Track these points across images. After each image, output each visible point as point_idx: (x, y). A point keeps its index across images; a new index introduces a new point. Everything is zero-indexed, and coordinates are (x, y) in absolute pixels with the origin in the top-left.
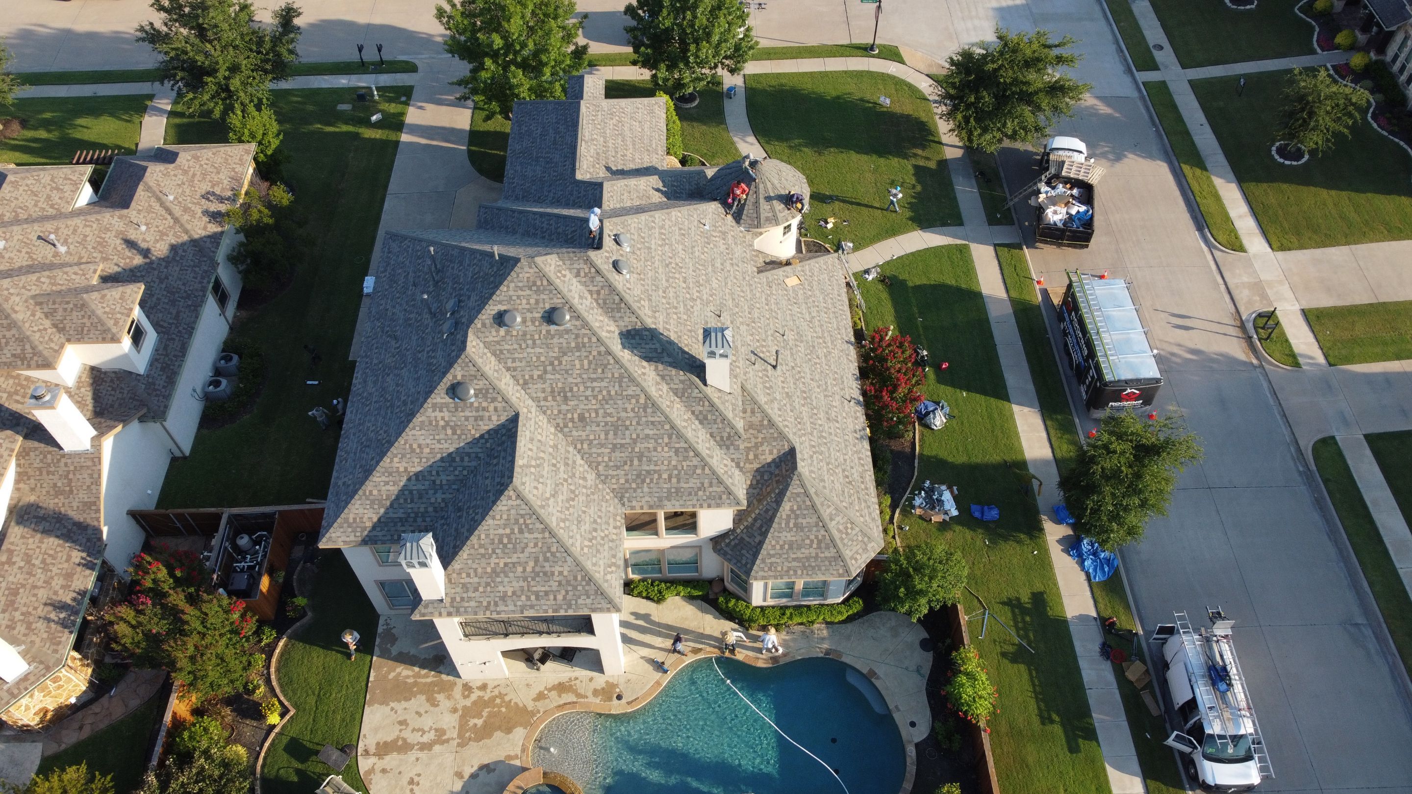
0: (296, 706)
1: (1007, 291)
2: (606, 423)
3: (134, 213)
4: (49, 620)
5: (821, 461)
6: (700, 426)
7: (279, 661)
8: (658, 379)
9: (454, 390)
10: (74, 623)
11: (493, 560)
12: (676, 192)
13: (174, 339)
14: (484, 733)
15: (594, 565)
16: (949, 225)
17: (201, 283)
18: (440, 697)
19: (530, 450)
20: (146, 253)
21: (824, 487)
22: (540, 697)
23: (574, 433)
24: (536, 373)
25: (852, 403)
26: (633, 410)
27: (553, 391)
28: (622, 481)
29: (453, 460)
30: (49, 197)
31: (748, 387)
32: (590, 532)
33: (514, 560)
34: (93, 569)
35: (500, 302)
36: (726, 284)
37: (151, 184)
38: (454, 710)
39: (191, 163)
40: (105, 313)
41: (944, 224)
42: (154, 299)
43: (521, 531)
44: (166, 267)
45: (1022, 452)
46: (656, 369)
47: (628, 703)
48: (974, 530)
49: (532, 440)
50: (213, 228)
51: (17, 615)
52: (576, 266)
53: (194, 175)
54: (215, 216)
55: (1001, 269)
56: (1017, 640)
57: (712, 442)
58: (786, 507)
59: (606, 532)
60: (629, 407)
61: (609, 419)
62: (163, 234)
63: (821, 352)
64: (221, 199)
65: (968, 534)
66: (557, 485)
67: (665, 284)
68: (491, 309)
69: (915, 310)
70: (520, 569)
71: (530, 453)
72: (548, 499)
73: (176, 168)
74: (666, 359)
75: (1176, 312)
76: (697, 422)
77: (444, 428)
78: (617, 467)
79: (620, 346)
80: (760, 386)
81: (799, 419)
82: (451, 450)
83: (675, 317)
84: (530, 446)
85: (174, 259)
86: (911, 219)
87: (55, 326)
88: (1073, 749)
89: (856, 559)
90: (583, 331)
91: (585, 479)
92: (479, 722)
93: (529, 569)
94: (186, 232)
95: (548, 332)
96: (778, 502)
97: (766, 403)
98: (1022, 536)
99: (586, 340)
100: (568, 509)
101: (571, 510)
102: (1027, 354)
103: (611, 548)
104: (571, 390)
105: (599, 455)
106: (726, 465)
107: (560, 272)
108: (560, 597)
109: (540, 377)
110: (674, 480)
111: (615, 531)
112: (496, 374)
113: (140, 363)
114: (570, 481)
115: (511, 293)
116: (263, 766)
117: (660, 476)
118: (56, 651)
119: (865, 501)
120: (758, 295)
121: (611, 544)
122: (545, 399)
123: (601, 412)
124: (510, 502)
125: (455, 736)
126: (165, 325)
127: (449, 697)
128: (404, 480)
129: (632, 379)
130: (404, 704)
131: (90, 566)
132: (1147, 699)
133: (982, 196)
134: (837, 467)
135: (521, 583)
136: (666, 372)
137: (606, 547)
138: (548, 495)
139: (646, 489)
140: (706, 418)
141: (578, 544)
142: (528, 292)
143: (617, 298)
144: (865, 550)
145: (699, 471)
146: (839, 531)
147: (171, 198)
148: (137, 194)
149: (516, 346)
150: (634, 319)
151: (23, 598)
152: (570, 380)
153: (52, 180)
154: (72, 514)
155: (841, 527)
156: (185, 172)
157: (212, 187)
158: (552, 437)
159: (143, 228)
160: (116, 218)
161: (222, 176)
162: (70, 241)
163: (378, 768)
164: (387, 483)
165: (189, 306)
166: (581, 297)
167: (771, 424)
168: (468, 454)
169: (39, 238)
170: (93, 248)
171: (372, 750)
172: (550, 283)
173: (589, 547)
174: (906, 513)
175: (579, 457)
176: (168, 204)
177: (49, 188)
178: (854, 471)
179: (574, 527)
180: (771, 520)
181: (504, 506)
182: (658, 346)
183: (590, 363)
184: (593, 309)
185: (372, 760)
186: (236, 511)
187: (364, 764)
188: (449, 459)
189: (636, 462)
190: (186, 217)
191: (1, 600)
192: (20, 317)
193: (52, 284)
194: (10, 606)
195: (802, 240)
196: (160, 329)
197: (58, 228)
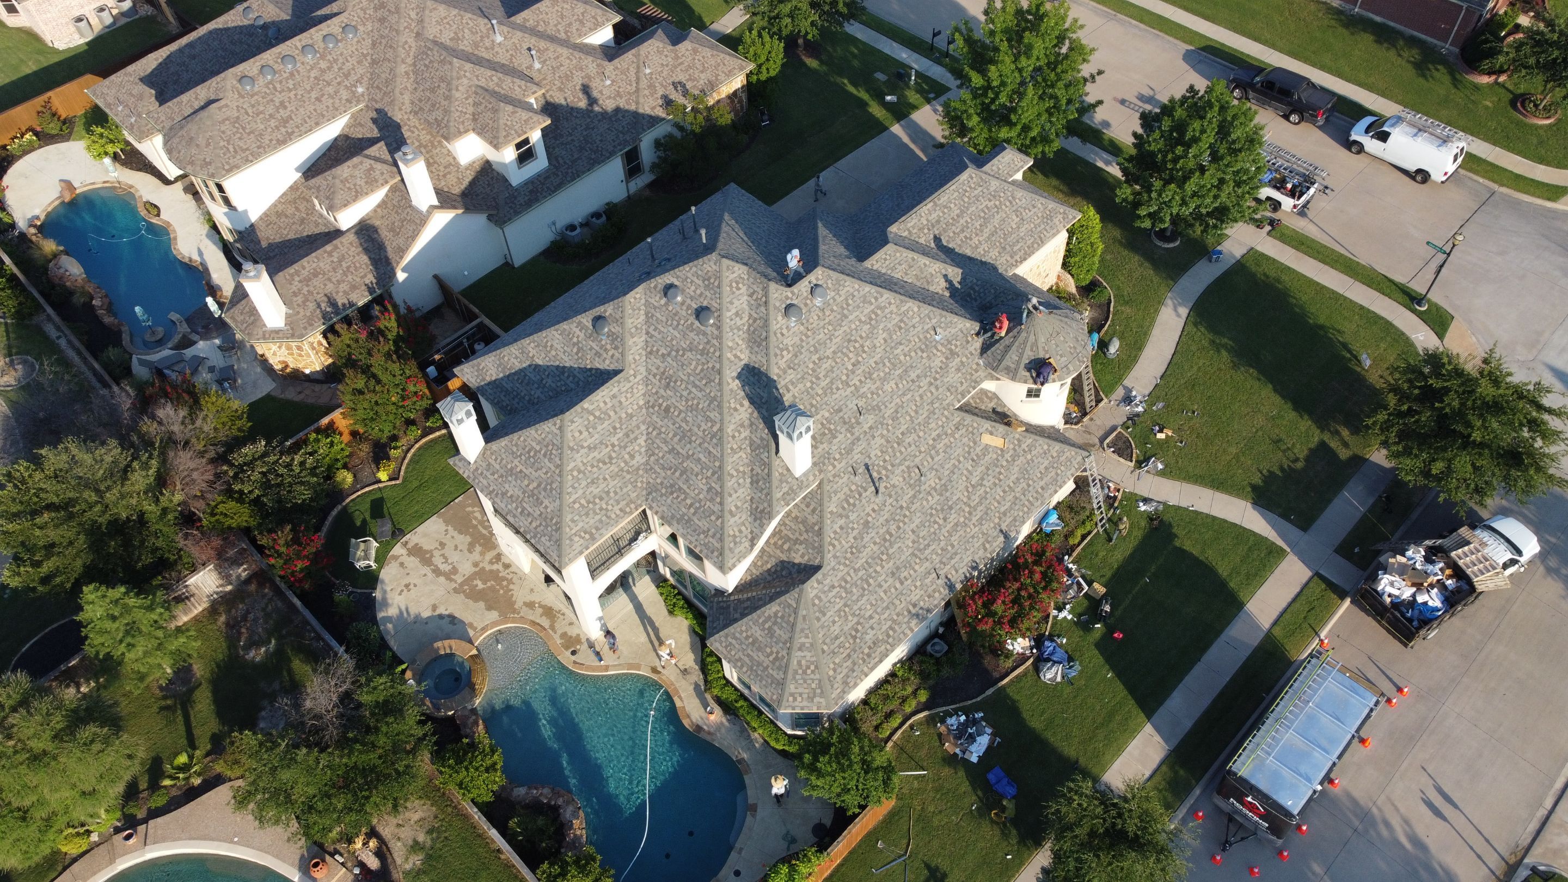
0: (404, 481)
1: (1275, 623)
2: (680, 427)
3: (612, 67)
4: (319, 306)
5: (841, 598)
6: (748, 485)
7: (426, 444)
8: (747, 423)
9: (598, 320)
10: (331, 319)
11: (516, 462)
12: (969, 295)
14: (475, 595)
15: (573, 521)
16: (1290, 521)
18: (478, 548)
19: (605, 403)
20: (592, 101)
21: (818, 619)
22: (530, 605)
23: (654, 417)
24: (663, 351)
25: (940, 582)
26: (704, 431)
27: (663, 373)
28: (659, 481)
29: (563, 373)
30: (570, 24)
31: (827, 488)
32: (594, 497)
33: (527, 472)
34: (371, 294)
35: (678, 277)
36: (904, 394)
37: (642, 52)
38: (476, 565)
39: (688, 53)
40: (506, 125)
41: (1285, 516)
42: (570, 138)
43: (545, 455)
44: (599, 120)
45: (1104, 770)
46: (751, 414)
47: (575, 662)
48: (974, 789)
49: (614, 396)
50: (660, 112)
51: (306, 289)
52: (755, 287)
53: (682, 63)
54: (668, 103)
55: (1294, 600)
57: (746, 505)
58: (773, 608)
59: (610, 507)
60: (703, 427)
61: (684, 425)
62: (619, 94)
63: (953, 518)
64: (686, 93)
65: (965, 786)
66: (601, 443)
67: (829, 353)
68: (668, 278)
69: (1153, 568)
70: (526, 482)
71: (602, 405)
72: (583, 447)
73: (673, 51)
74: (764, 411)
75: (1446, 790)
76: (748, 480)
77: (574, 344)
78: (663, 468)
79: (735, 374)
80: (841, 496)
81: (855, 550)
82: (567, 365)
83: (809, 384)
84: (608, 400)
85: (610, 118)
86: (1254, 488)
87: (474, 114)
89: (795, 699)
90: (715, 342)
91: (632, 457)
92: (481, 586)
93: (531, 487)
94: (637, 103)
95: (692, 324)
96: (772, 599)
97: (831, 513)
98: (1014, 832)
99: (712, 350)
100: (592, 466)
101: (595, 469)
102: (1222, 694)
103: (601, 521)
104: (675, 382)
105: (658, 447)
106: (740, 531)
107: (737, 283)
108: (534, 525)
109: (663, 355)
110: (692, 510)
111: (618, 512)
112: (633, 330)
113: (517, 177)
114: (617, 448)
115: (689, 275)
116: (350, 501)
117: (684, 499)
118: (305, 328)
119: (854, 663)
120: (933, 425)
121: (604, 518)
122: (655, 376)
123: (683, 415)
124: (553, 428)
125: (459, 581)
126: (561, 161)
127: (482, 554)
128: (528, 363)
129: (720, 406)
130: (455, 534)
131: (371, 290)
133: (1363, 520)
134: (854, 615)
135: (520, 493)
136: (756, 422)
137: (597, 517)
138: (585, 444)
139: (669, 501)
140: (757, 482)
141: (574, 497)
142: (700, 282)
143: (764, 334)
144: (811, 699)
145: (713, 518)
146: (799, 663)
147: (648, 71)
148: (626, 55)
149: (664, 319)
150: (764, 361)
151: (316, 282)
152: (680, 374)
153: (583, 14)
154: (389, 249)
155: (803, 662)
156: (677, 57)
157: (688, 80)
158: (635, 407)
159: (608, 82)
160: (598, 65)
161: (703, 76)
162: (547, 62)
163: (401, 559)
164: (516, 358)
166: (737, 314)
167: (820, 533)
168: (574, 376)
169: (528, 48)
170: (560, 77)
171: (410, 546)
172: (719, 287)
173: (582, 506)
174: (931, 721)
175: (644, 437)
176: (641, 75)
177: (576, 17)
178: (871, 632)
179: (584, 483)
180: (755, 609)
181: (548, 428)
182: (765, 395)
183: (702, 370)
184: (739, 330)
185: (404, 552)
186: (487, 322)
187: (398, 550)
188: (561, 370)
189: (677, 474)
190: (647, 92)
191: (305, 273)
192: (457, 95)
193: (497, 85)
194: (307, 281)
195: (1119, 429)
196: (554, 162)
197: (547, 49)
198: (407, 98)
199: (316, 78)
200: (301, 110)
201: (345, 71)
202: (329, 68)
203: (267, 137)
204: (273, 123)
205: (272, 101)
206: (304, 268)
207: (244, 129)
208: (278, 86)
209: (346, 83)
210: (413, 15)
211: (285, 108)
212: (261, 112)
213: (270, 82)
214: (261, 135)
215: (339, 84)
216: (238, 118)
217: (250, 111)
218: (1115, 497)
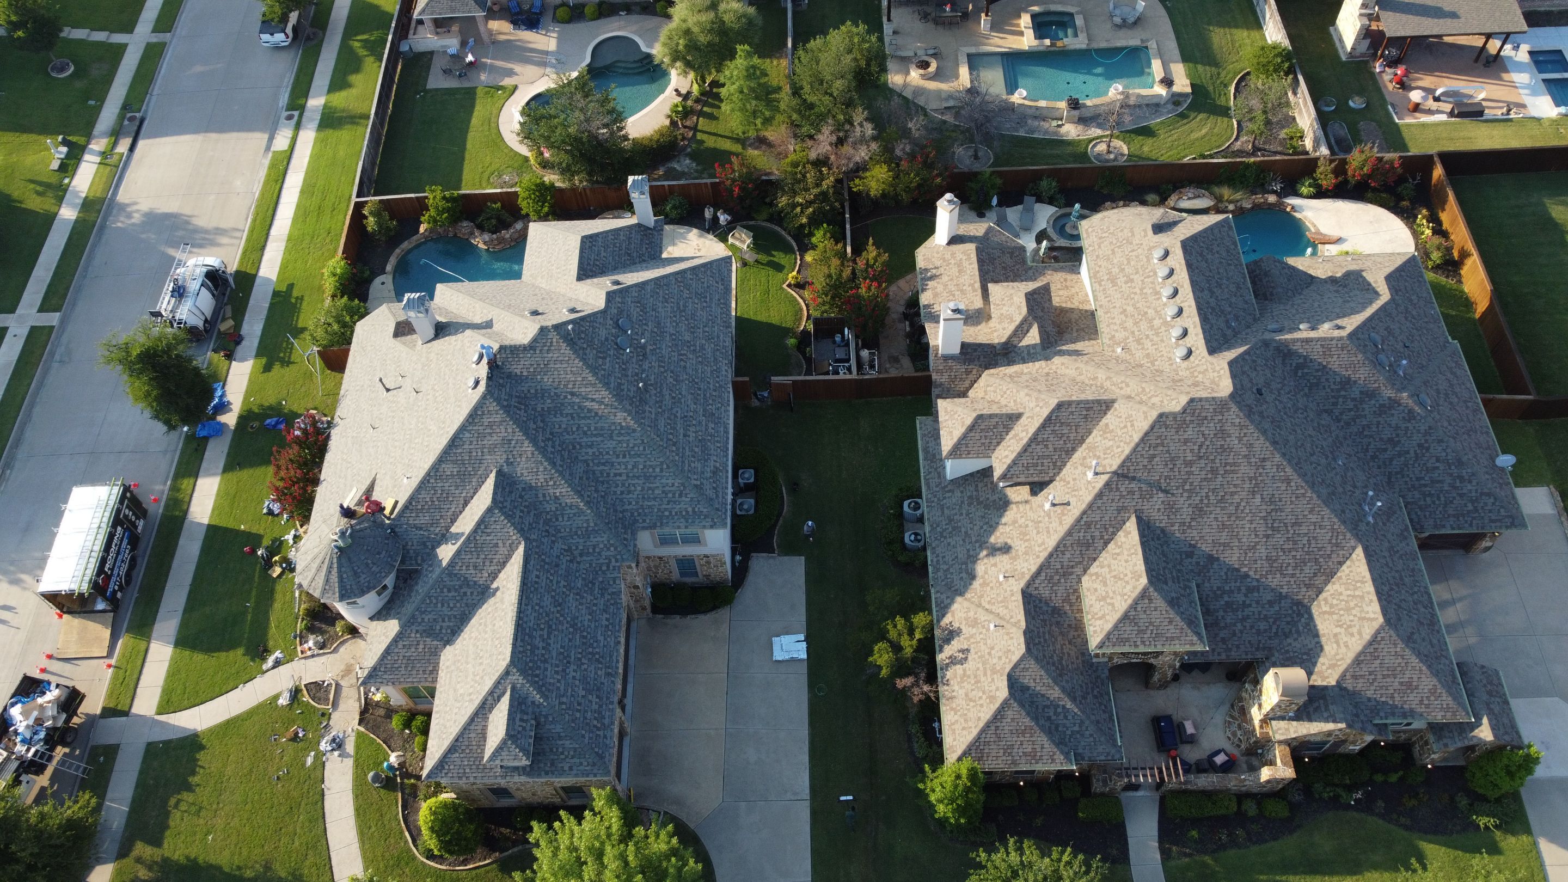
0: (783, 289)
3: (1015, 590)
4: (936, 268)
13: (937, 486)
16: (161, 742)
17: (938, 556)
34: (924, 306)
37: (1014, 630)
39: (994, 688)
40: (956, 413)
41: (167, 743)
42: (964, 512)
44: (968, 550)
45: (221, 481)
51: (953, 261)
53: (985, 674)
54: (951, 635)
56: (295, 342)
62: (985, 584)
64: (952, 660)
65: (295, 408)
73: (1003, 669)
88: (291, 286)
94: (969, 600)
98: (257, 411)
116: (796, 259)
126: (948, 495)
132: (229, 314)
148: (1023, 612)
151: (955, 270)
156: (994, 671)
157: (964, 670)
159: (1001, 578)
160: (1025, 570)
161: (962, 692)
162: (1047, 519)
165: (938, 526)
169: (1068, 504)
170: (1027, 526)
176: (991, 616)
177: (1111, 594)
190: (971, 614)
191: (965, 264)
192: (1022, 394)
193: (1016, 435)
194: (959, 265)
195: (330, 707)
196: (949, 487)
197: (1061, 523)
198: (1071, 372)
199: (1146, 313)
200: (1119, 296)
201: (1144, 341)
202: (1152, 328)
203: (1104, 264)
204: (1115, 270)
205: (1136, 273)
206: (970, 264)
207: (1119, 247)
208: (1150, 280)
209: (1131, 339)
210: (1154, 400)
211: (1126, 283)
212: (1129, 263)
213: (1155, 273)
214: (1108, 259)
215: (1133, 333)
216: (1131, 243)
217: (1134, 253)
218: (301, 644)
